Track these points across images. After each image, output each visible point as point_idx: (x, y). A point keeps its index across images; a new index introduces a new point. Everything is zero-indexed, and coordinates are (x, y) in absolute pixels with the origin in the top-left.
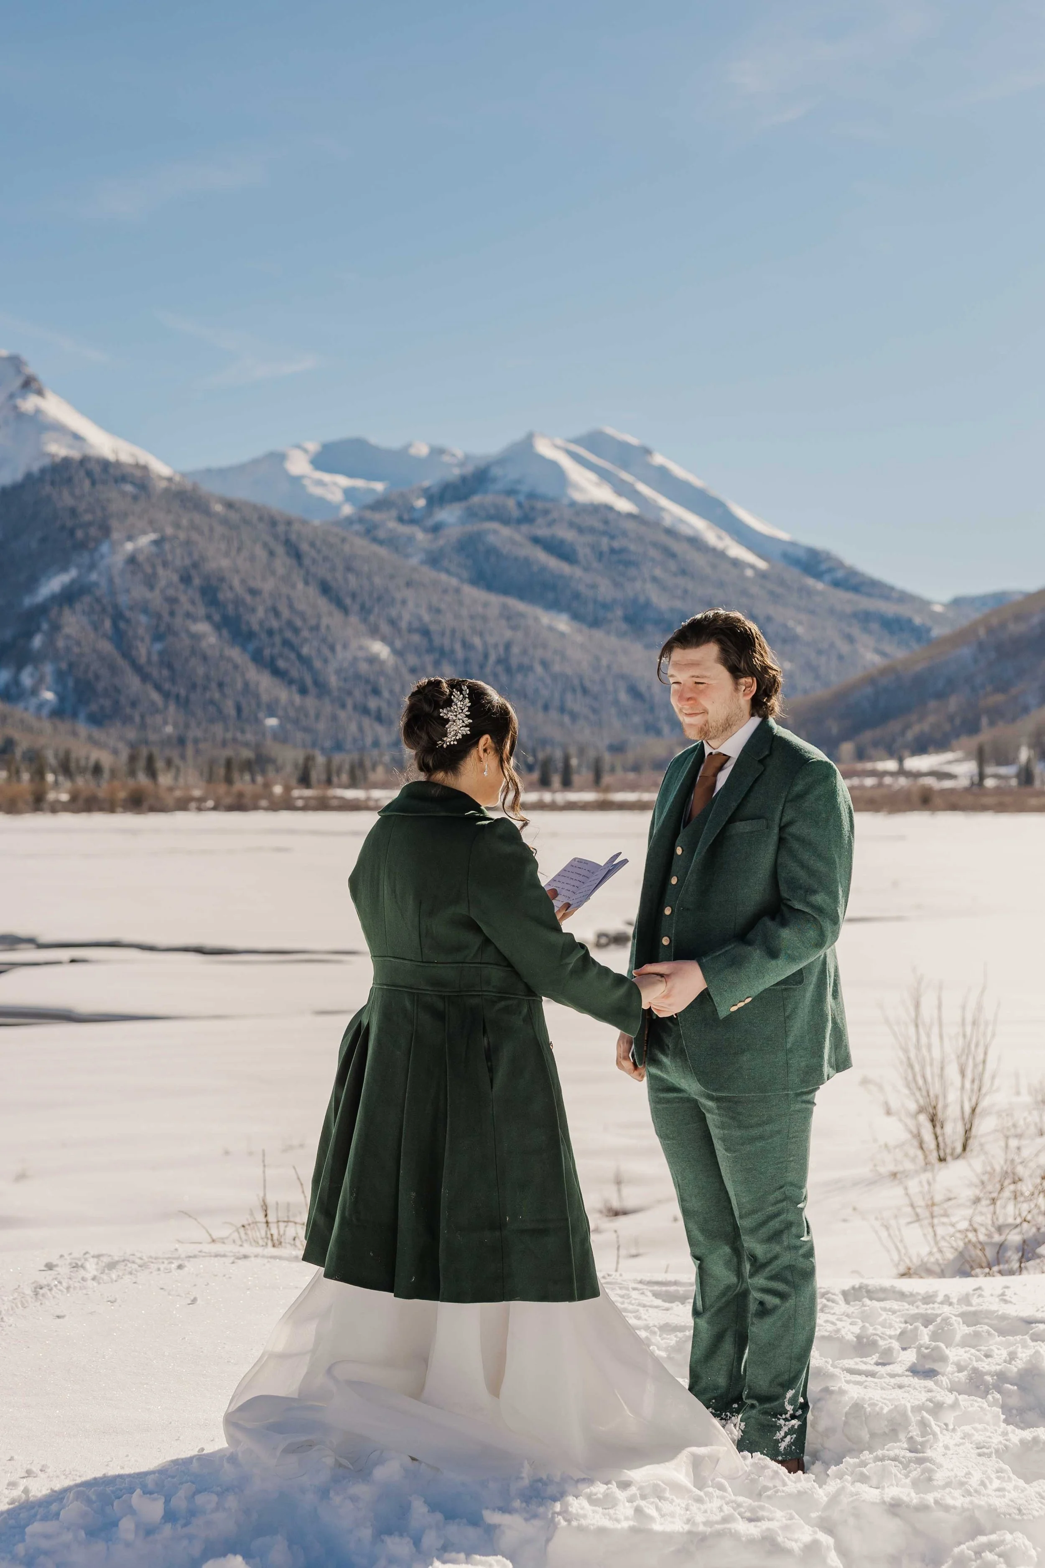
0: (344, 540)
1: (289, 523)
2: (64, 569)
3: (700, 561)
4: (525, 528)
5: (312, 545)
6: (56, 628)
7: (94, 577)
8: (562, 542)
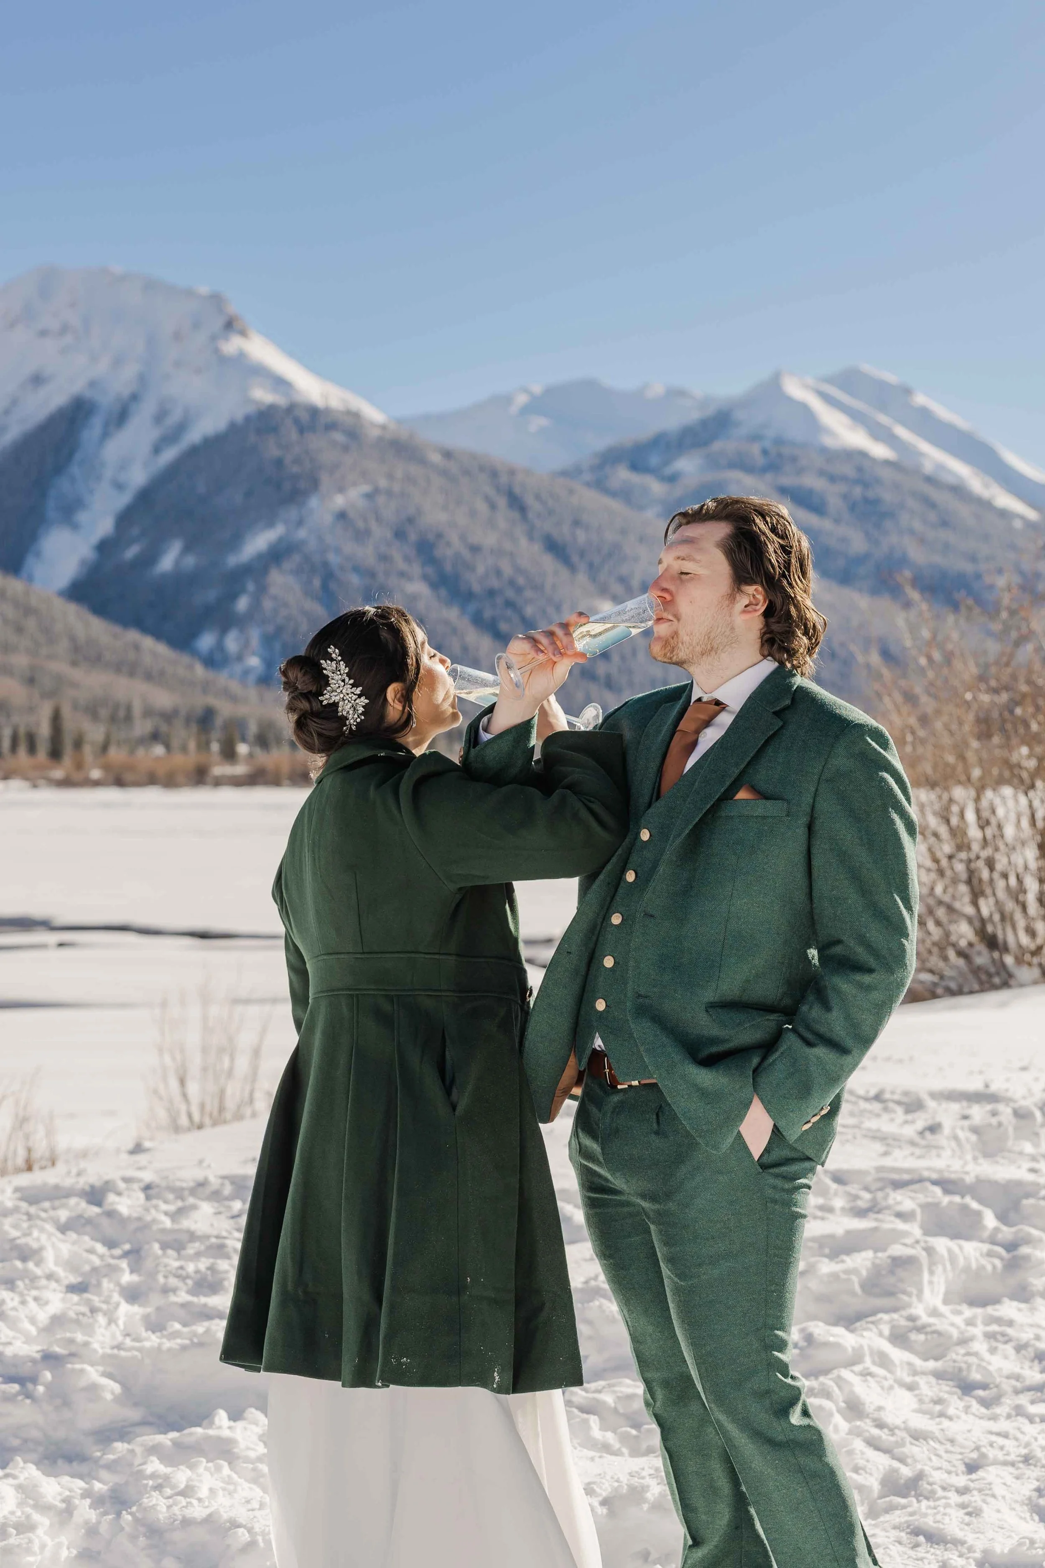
0: (571, 492)
1: (512, 472)
2: (271, 524)
3: (964, 512)
4: (769, 477)
5: (538, 497)
6: (262, 589)
7: (302, 534)
8: (811, 492)
